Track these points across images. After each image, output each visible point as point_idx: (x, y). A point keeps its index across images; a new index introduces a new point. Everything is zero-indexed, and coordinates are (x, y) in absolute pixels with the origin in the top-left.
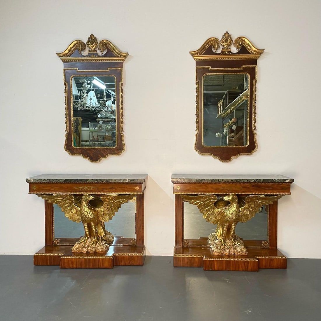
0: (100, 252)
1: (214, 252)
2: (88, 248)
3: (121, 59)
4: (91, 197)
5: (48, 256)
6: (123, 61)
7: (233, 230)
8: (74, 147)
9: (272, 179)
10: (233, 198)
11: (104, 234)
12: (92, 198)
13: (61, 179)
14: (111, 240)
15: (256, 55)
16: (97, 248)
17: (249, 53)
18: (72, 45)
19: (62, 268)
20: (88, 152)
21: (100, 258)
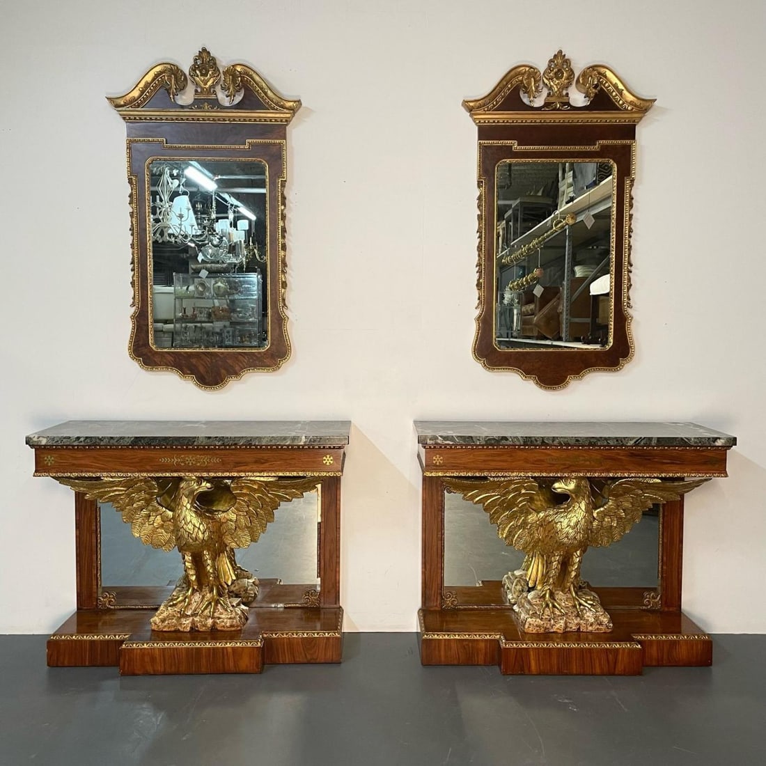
0: (226, 629)
1: (526, 626)
2: (196, 619)
3: (282, 115)
4: (204, 484)
5: (85, 641)
6: (286, 121)
7: (576, 567)
8: (154, 347)
9: (682, 438)
10: (578, 486)
11: (234, 578)
12: (206, 486)
13: (123, 438)
14: (252, 592)
15: (635, 112)
16: (219, 618)
17: (617, 109)
18: (151, 75)
19: (123, 674)
20: (194, 361)
21: (228, 645)
